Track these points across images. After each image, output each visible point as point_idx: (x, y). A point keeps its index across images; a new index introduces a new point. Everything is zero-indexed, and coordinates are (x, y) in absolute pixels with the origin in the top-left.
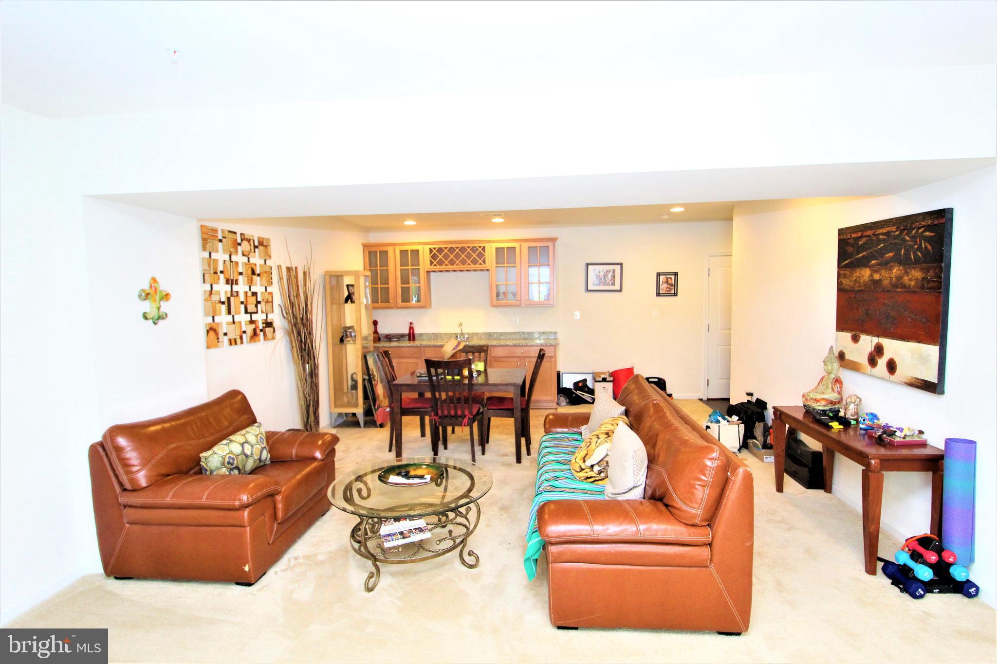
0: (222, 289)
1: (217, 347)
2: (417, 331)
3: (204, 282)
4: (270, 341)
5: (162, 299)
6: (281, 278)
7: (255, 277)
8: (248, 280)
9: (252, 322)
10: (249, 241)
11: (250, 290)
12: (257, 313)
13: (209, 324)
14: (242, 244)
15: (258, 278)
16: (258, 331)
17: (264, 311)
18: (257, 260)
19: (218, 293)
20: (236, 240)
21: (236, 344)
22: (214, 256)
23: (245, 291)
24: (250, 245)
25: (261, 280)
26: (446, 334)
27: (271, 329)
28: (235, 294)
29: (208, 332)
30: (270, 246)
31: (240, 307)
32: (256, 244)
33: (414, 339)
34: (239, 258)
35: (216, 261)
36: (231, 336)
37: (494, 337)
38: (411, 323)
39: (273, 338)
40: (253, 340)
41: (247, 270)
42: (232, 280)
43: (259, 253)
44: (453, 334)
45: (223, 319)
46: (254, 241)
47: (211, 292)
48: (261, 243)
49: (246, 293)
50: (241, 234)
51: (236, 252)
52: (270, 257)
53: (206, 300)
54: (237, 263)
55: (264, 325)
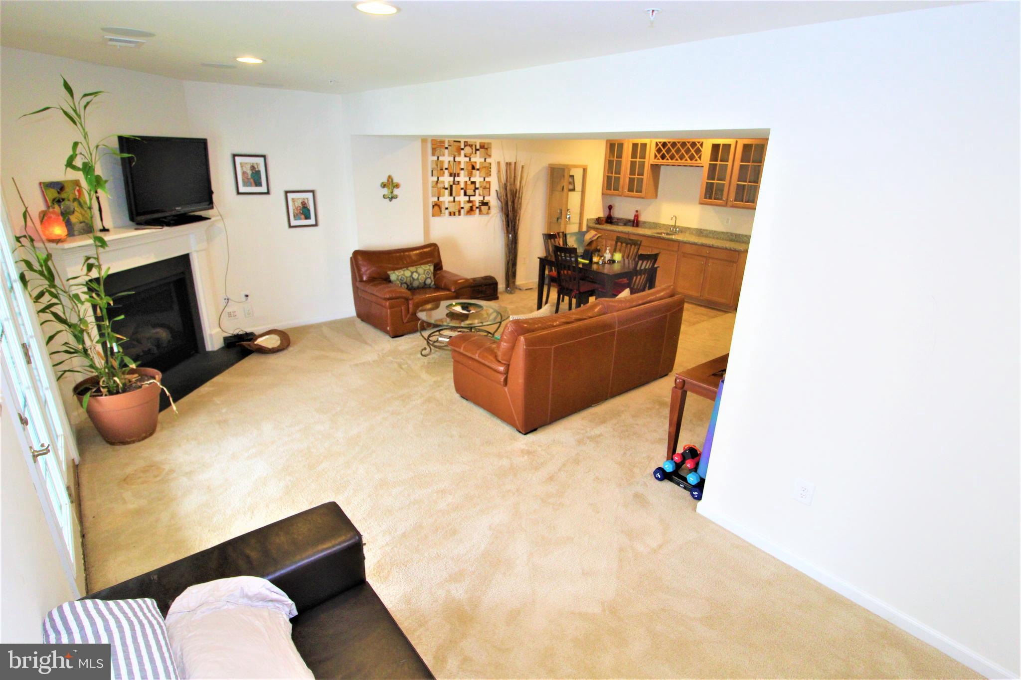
0: (447, 180)
1: (440, 216)
2: (642, 218)
3: (432, 176)
4: (484, 215)
5: (394, 187)
6: (499, 171)
7: (474, 171)
8: (468, 173)
9: (469, 201)
10: (471, 146)
11: (470, 180)
12: (475, 195)
13: (435, 202)
14: (465, 149)
15: (478, 172)
16: (474, 208)
17: (482, 194)
18: (477, 159)
19: (443, 182)
20: (460, 146)
21: (454, 215)
22: (441, 159)
23: (465, 180)
24: (472, 149)
25: (480, 173)
27: (487, 207)
28: (457, 183)
29: (433, 206)
30: (491, 148)
31: (460, 192)
32: (478, 147)
33: (637, 226)
34: (462, 159)
35: (442, 162)
36: (451, 210)
37: (704, 234)
38: (637, 211)
39: (488, 213)
40: (469, 214)
41: (468, 167)
42: (455, 174)
43: (480, 154)
45: (446, 199)
46: (476, 146)
47: (437, 182)
48: (482, 147)
49: (466, 182)
50: (465, 142)
51: (460, 154)
52: (490, 156)
53: (433, 187)
54: (459, 162)
55: (481, 204)
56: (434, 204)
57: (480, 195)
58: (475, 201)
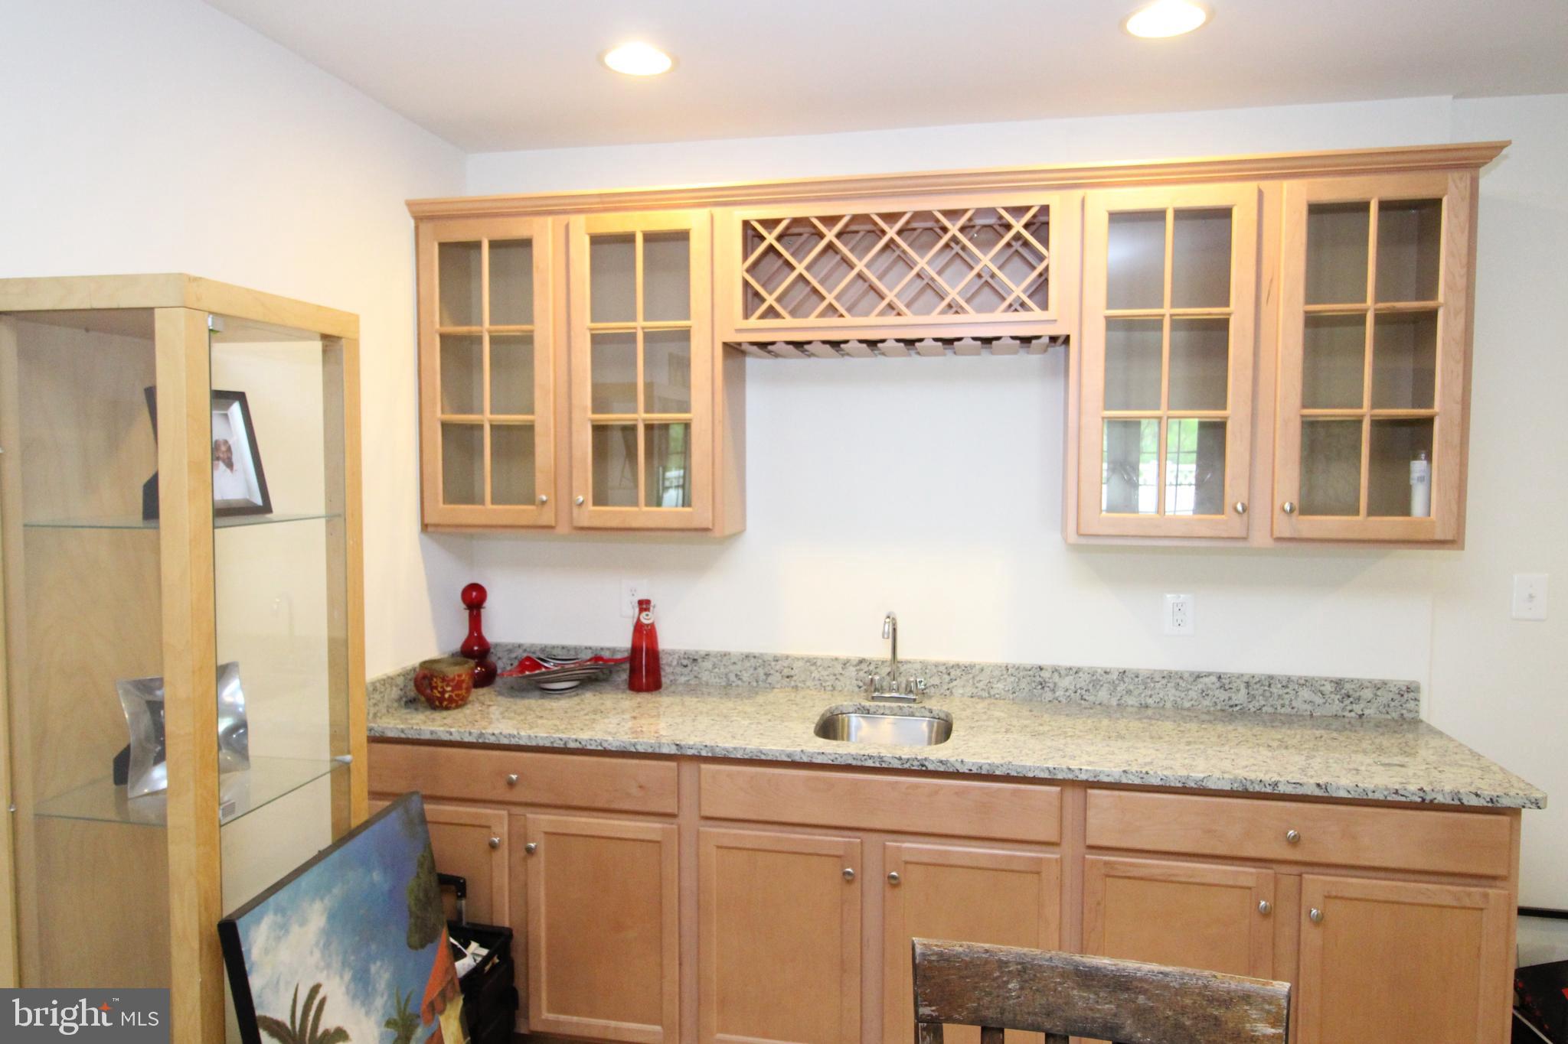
2: (666, 642)
26: (812, 662)
33: (654, 683)
37: (1059, 693)
38: (644, 605)
44: (846, 663)
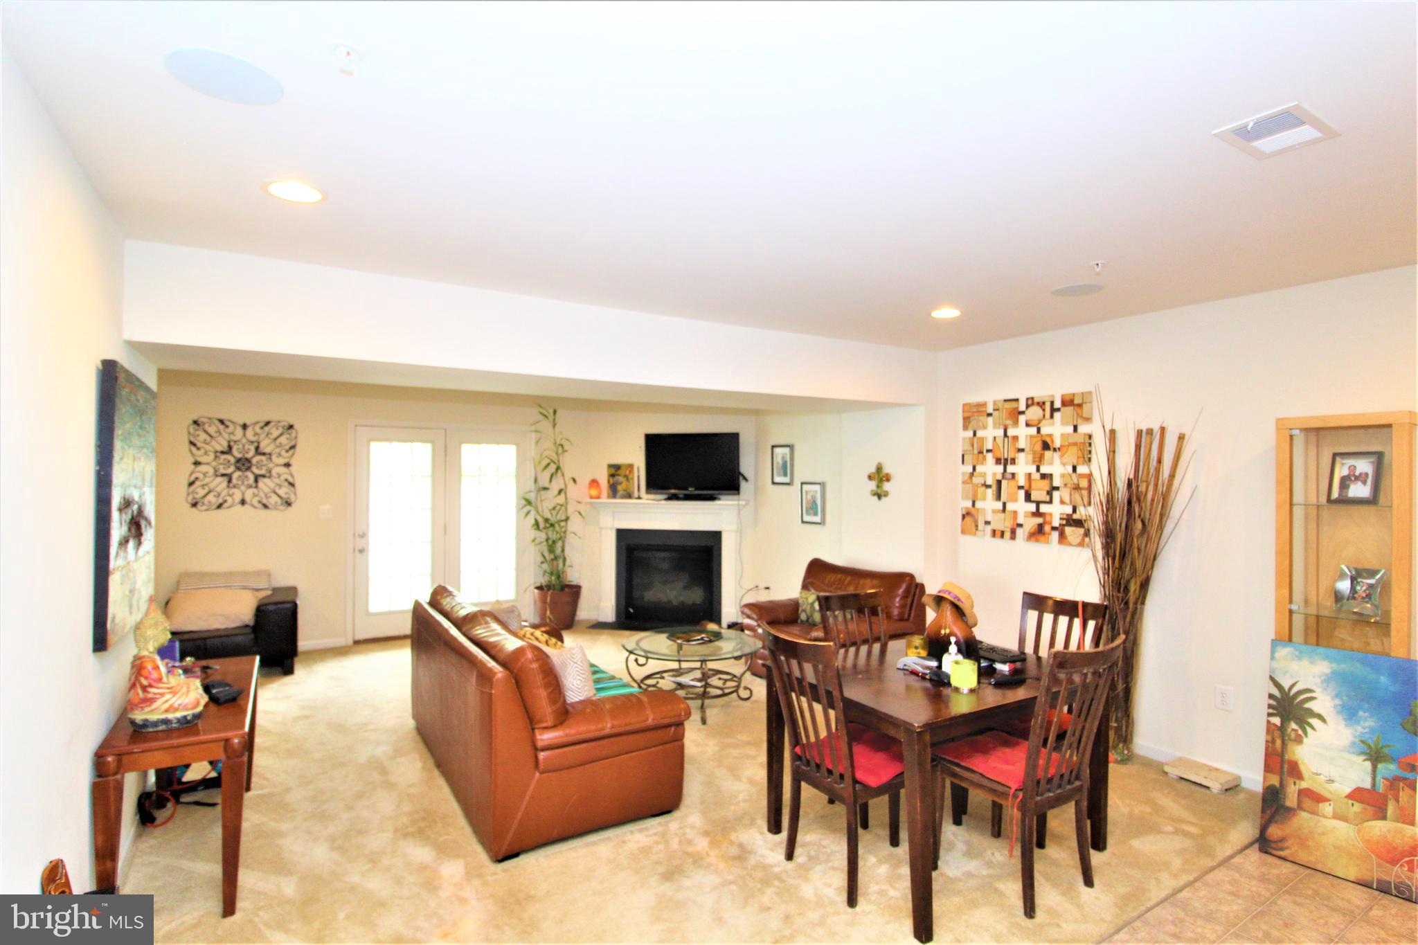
0: (990, 470)
1: (975, 534)
3: (963, 462)
5: (882, 480)
6: (1113, 451)
7: (1048, 454)
8: (1034, 458)
9: (1037, 514)
10: (1041, 405)
11: (1038, 470)
12: (1051, 502)
14: (1026, 412)
15: (1056, 455)
16: (1047, 528)
17: (1068, 501)
18: (1057, 429)
20: (1017, 408)
21: (1002, 537)
22: (979, 434)
23: (1028, 472)
24: (1044, 410)
25: (1062, 456)
28: (1010, 476)
29: (964, 517)
30: (1090, 402)
31: (1017, 493)
32: (1058, 405)
34: (1022, 431)
35: (982, 440)
36: (999, 526)
40: (1033, 539)
41: (1032, 445)
42: (1006, 460)
43: (1063, 417)
45: (988, 504)
46: (1052, 403)
47: (972, 475)
48: (1068, 402)
49: (1030, 475)
50: (1027, 399)
51: (1016, 422)
52: (1088, 420)
53: (964, 483)
54: (1016, 438)
55: (1064, 522)
56: (964, 513)
57: (1062, 502)
58: (1051, 515)
